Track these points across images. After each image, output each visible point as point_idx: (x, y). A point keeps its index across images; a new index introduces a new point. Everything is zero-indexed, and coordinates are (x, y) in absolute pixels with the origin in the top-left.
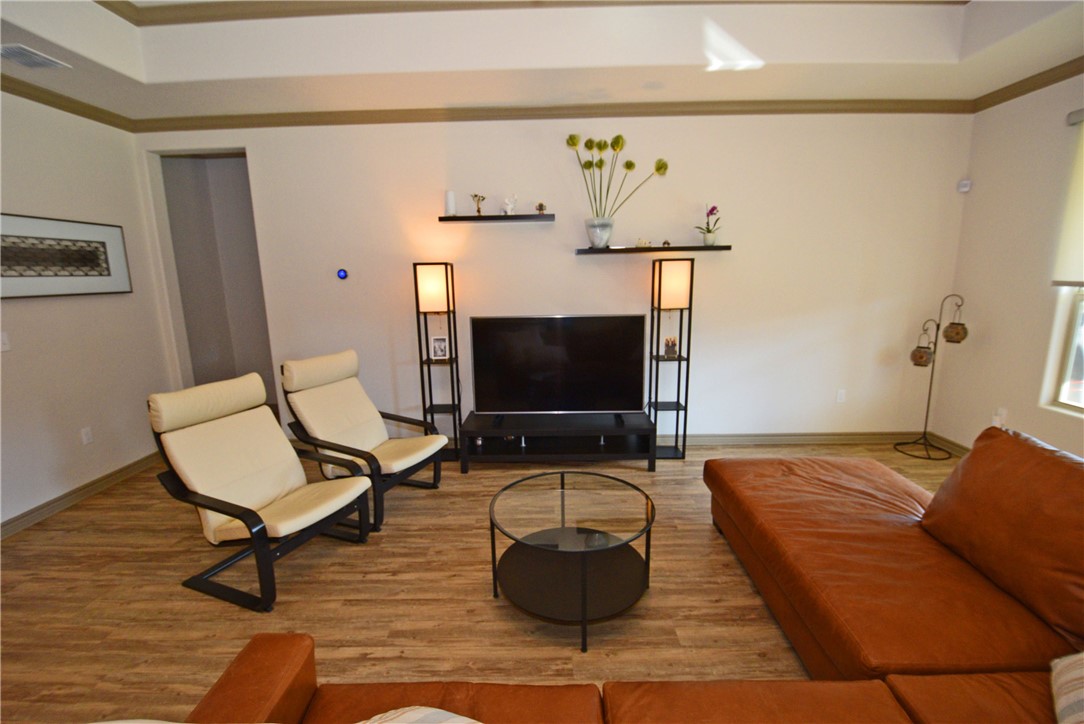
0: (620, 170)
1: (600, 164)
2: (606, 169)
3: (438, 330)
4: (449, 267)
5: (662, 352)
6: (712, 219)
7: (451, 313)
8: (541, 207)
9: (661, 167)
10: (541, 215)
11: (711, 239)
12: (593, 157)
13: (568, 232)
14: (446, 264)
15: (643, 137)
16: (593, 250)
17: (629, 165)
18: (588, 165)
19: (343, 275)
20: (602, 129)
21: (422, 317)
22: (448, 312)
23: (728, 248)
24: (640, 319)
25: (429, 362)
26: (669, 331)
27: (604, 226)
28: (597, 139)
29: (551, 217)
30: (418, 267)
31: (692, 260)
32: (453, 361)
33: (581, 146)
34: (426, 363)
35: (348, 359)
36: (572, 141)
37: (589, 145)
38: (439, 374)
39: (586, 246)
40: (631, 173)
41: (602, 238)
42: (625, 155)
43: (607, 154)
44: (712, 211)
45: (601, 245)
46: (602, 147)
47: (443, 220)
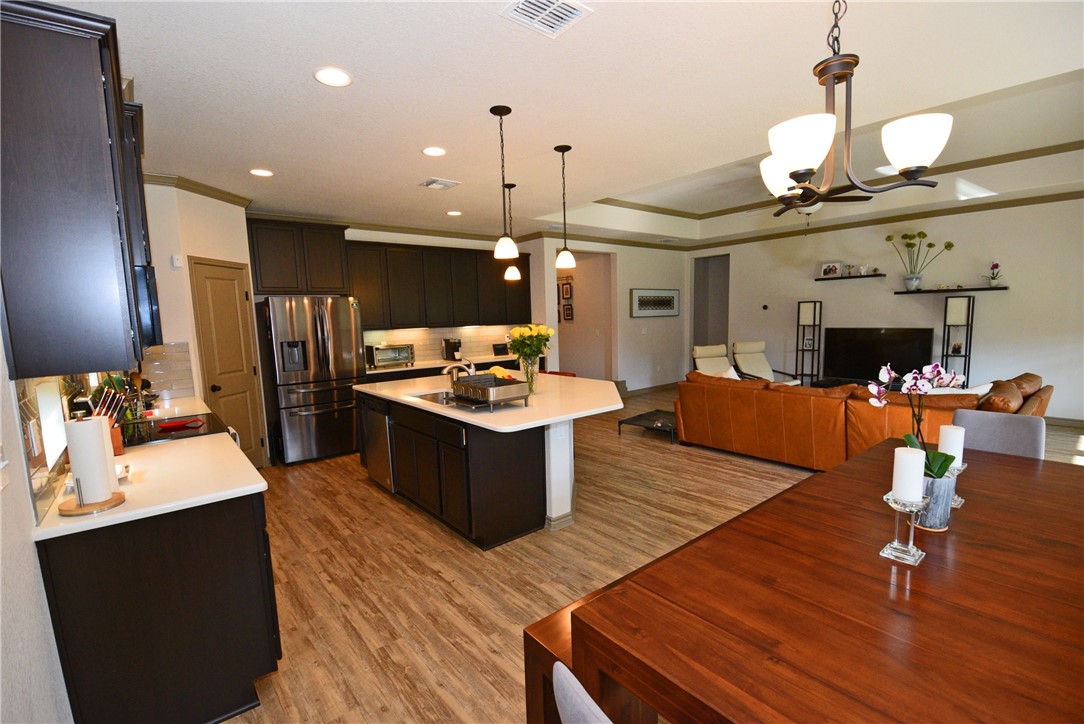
0: (924, 248)
1: (912, 246)
2: (916, 249)
3: (809, 335)
4: (818, 305)
5: (950, 353)
6: (996, 271)
7: (820, 326)
8: (876, 270)
9: (949, 246)
10: (876, 274)
11: (994, 283)
12: (909, 241)
13: (893, 282)
14: (817, 302)
15: (935, 228)
16: (908, 292)
17: (930, 245)
18: (906, 246)
19: (765, 307)
21: (801, 329)
22: (814, 325)
23: (1005, 288)
24: (930, 331)
25: (803, 351)
26: (957, 339)
27: (916, 279)
28: (909, 234)
29: (882, 275)
30: (802, 305)
31: (972, 298)
32: (816, 351)
33: (898, 239)
34: (797, 350)
35: (761, 345)
36: (890, 238)
37: (905, 237)
38: (807, 358)
39: (905, 290)
40: (932, 249)
41: (914, 285)
42: (925, 241)
43: (916, 241)
44: (995, 266)
45: (913, 288)
46: (912, 237)
47: (816, 280)
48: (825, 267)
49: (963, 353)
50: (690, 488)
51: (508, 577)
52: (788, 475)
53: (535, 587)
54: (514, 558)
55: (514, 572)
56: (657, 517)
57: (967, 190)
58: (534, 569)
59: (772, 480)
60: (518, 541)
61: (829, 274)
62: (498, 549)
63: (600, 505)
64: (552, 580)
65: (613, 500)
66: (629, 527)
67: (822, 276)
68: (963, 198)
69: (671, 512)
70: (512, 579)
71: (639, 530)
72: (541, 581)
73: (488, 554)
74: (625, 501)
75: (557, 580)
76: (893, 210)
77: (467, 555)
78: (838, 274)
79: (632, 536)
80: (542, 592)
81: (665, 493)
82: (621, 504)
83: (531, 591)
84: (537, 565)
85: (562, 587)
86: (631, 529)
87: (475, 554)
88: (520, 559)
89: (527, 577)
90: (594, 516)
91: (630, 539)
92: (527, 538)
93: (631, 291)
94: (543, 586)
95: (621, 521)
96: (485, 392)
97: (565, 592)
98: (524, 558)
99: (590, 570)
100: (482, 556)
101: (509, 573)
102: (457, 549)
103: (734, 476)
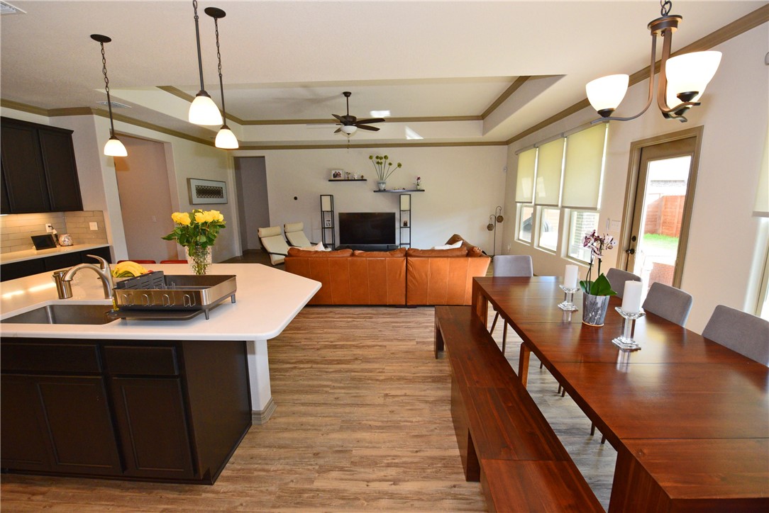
0: (387, 165)
1: (381, 163)
2: (383, 165)
3: (328, 217)
4: (332, 197)
5: (402, 226)
6: (419, 181)
7: (332, 212)
8: (362, 177)
9: (399, 165)
10: (362, 179)
11: (419, 187)
12: (379, 160)
13: (372, 184)
14: (331, 195)
15: (394, 154)
16: (380, 191)
17: (390, 164)
18: (378, 163)
19: (296, 198)
20: (382, 152)
22: (331, 211)
23: (423, 191)
24: (393, 215)
25: (325, 228)
26: (405, 218)
27: (383, 183)
28: (379, 156)
29: (366, 180)
30: (322, 197)
31: (410, 195)
32: (333, 228)
33: (374, 158)
34: (323, 228)
35: (300, 226)
36: (371, 157)
37: (377, 157)
38: (328, 233)
39: (378, 190)
40: (391, 166)
41: (383, 187)
42: (388, 161)
43: (383, 161)
44: (419, 178)
45: (383, 189)
46: (381, 158)
47: (330, 181)
48: (333, 172)
49: (409, 226)
50: (332, 340)
51: (273, 498)
52: (374, 312)
53: (311, 490)
54: (256, 473)
55: (273, 488)
56: (335, 372)
57: (411, 135)
58: (290, 472)
59: (371, 318)
60: (238, 452)
61: (336, 177)
62: (225, 473)
63: (280, 380)
64: (318, 472)
65: (287, 370)
66: (325, 389)
67: (332, 178)
68: (408, 138)
69: (338, 364)
70: (279, 497)
71: (334, 388)
72: (311, 481)
73: (219, 485)
74: (295, 368)
75: (323, 470)
76: (372, 140)
77: (195, 502)
78: (342, 178)
79: (336, 396)
80: (324, 491)
81: (318, 349)
82: (296, 372)
83: (313, 497)
84: (288, 467)
85: (335, 474)
86: (328, 389)
87: (204, 495)
88: (263, 470)
89: (292, 485)
90: (292, 392)
91: (337, 399)
92: (245, 442)
93: (188, 180)
94: (318, 484)
95: (313, 386)
96: (198, 296)
97: (343, 477)
98: (267, 467)
99: (340, 443)
100: (213, 492)
101: (270, 493)
102: (173, 501)
103: (348, 322)
